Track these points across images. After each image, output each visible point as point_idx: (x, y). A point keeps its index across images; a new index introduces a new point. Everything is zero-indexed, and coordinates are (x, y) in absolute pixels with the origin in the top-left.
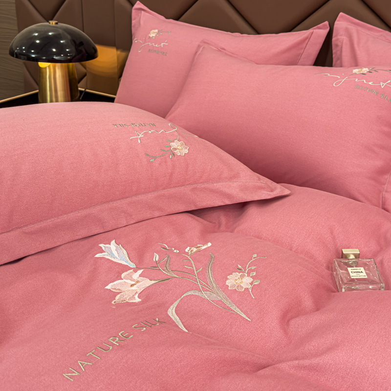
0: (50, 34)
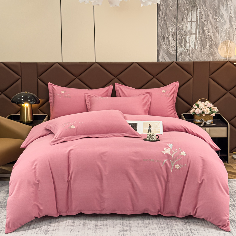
0: (23, 96)
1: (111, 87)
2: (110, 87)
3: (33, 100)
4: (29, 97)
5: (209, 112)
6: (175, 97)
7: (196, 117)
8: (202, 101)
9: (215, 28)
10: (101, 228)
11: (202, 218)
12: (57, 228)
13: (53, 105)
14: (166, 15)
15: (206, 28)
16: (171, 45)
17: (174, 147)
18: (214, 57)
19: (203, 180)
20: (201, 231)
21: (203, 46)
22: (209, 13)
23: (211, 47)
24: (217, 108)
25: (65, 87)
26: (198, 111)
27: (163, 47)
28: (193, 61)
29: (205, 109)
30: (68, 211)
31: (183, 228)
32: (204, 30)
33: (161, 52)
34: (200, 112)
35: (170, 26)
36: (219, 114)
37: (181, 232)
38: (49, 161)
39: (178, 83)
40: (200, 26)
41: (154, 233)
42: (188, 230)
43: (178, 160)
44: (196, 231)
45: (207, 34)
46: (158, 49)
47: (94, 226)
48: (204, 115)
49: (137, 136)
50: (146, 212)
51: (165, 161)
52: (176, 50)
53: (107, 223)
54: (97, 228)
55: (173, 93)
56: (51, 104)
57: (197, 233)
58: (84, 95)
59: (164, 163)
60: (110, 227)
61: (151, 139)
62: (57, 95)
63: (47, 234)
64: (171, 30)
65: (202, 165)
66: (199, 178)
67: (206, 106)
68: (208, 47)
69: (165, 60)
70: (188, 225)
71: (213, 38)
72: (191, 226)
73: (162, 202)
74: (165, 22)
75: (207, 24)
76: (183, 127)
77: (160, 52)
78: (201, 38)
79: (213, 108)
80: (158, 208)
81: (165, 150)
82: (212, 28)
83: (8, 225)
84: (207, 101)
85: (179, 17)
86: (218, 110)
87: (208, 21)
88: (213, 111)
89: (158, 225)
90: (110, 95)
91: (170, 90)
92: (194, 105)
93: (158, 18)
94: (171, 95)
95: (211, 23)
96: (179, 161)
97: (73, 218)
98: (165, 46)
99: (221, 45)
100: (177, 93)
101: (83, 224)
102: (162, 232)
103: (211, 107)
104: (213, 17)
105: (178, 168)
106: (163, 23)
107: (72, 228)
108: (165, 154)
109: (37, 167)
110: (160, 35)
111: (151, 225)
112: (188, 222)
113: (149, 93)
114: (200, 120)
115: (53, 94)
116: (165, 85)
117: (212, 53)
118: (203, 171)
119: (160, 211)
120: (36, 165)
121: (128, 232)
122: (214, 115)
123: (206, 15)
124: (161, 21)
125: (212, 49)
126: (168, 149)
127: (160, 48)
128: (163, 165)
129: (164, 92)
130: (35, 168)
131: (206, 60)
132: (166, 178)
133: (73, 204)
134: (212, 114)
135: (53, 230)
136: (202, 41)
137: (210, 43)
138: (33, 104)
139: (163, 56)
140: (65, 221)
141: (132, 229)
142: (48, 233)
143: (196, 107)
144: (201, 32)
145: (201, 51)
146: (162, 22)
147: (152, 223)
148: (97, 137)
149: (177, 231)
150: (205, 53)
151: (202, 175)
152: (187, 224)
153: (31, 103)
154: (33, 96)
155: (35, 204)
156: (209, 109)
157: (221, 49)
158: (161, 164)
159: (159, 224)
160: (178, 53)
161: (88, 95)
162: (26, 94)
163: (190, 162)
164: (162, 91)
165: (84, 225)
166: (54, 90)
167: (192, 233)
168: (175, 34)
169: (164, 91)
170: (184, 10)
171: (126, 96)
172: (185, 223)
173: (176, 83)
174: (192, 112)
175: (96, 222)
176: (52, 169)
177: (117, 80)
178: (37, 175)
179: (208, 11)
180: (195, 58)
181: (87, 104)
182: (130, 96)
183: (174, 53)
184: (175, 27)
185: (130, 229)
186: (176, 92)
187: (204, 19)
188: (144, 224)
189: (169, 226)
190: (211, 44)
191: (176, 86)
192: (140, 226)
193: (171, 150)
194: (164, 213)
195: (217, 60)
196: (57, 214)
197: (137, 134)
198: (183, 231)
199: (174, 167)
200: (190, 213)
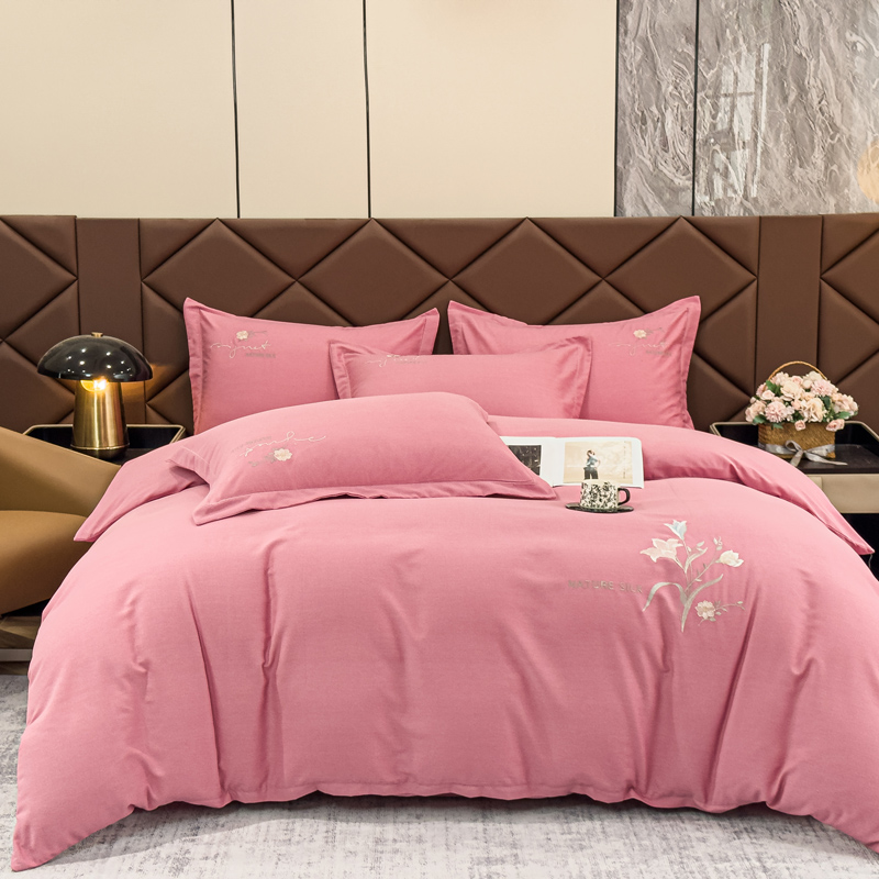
0: (84, 351)
1: (431, 319)
2: (428, 317)
3: (124, 368)
4: (108, 354)
5: (819, 413)
6: (686, 357)
7: (769, 433)
8: (791, 371)
9: (848, 82)
10: (396, 851)
11: (804, 811)
12: (223, 849)
13: (204, 387)
14: (652, 27)
15: (812, 81)
16: (671, 149)
17: (692, 534)
18: (842, 197)
19: (810, 663)
20: (802, 865)
21: (800, 156)
22: (826, 21)
23: (830, 158)
24: (850, 399)
25: (252, 317)
26: (778, 411)
27: (641, 157)
28: (756, 213)
29: (803, 404)
30: (264, 786)
31: (730, 853)
32: (803, 91)
33: (631, 179)
34: (785, 415)
35: (669, 72)
36: (860, 426)
37: (720, 866)
38: (187, 587)
39: (695, 301)
40: (788, 72)
41: (612, 869)
42: (748, 860)
43: (707, 584)
44: (781, 865)
45: (815, 103)
46: (619, 164)
47: (371, 844)
48: (800, 425)
49: (542, 495)
50: (578, 790)
51: (658, 586)
52: (691, 169)
53: (423, 831)
54: (382, 852)
55: (679, 341)
56: (196, 384)
57: (786, 873)
58: (327, 348)
59: (651, 597)
60: (434, 846)
61: (598, 502)
62: (219, 345)
63: (182, 875)
64: (671, 87)
65: (805, 606)
66: (794, 653)
67: (808, 390)
68: (818, 157)
69: (648, 211)
70: (748, 840)
71: (838, 121)
72: (761, 845)
73: (643, 750)
74: (649, 55)
75: (817, 66)
76: (725, 463)
77: (627, 178)
78: (792, 122)
79: (837, 397)
80: (628, 774)
81: (655, 544)
82: (837, 82)
83: (22, 839)
84: (813, 373)
85: (706, 37)
86: (856, 406)
87: (821, 53)
88: (837, 410)
89: (627, 841)
90: (431, 347)
91: (666, 328)
92: (762, 387)
93: (621, 40)
94: (670, 348)
95: (831, 58)
96: (712, 587)
97: (286, 812)
98: (646, 153)
99: (870, 151)
100: (693, 343)
101: (325, 835)
102: (643, 867)
103: (829, 394)
104: (841, 37)
105: (711, 614)
106: (642, 59)
107: (283, 849)
108: (655, 560)
109: (140, 609)
110: (629, 110)
111: (599, 841)
112: (746, 829)
113: (581, 340)
114: (784, 446)
115: (205, 342)
116: (645, 311)
117: (833, 182)
118: (811, 630)
119: (634, 784)
120: (134, 603)
121: (509, 868)
122: (839, 424)
123: (815, 30)
124: (634, 53)
125: (835, 168)
126: (666, 540)
127: (626, 162)
128: (648, 604)
129: (644, 335)
130: (131, 614)
131: (811, 212)
132: (659, 655)
133: (286, 757)
134: (833, 423)
135: (207, 858)
136: (794, 135)
137: (829, 140)
138: (122, 380)
139: (638, 195)
140: (255, 825)
141: (523, 854)
142: (185, 868)
143: (768, 395)
144: (792, 98)
145: (790, 173)
146: (639, 57)
147: (604, 832)
148: (381, 497)
149: (706, 863)
150: (807, 182)
151: (808, 645)
152: (745, 835)
153: (117, 376)
154: (123, 349)
155: (131, 757)
156: (819, 403)
157: (869, 166)
158: (640, 598)
159: (633, 838)
160: (701, 181)
161: (343, 348)
162: (98, 340)
163: (759, 590)
164: (636, 333)
165: (330, 839)
166: (206, 327)
167: (765, 870)
168: (686, 106)
169: (640, 334)
170: (727, 6)
171: (491, 352)
172: (735, 832)
173: (689, 301)
174: (751, 414)
175: (378, 829)
176: (201, 617)
177: (457, 290)
178: (139, 642)
179: (822, 11)
180: (766, 202)
181: (338, 382)
182: (509, 351)
183: (681, 182)
184: (690, 77)
185: (516, 855)
186: (688, 339)
187: (805, 44)
188: (569, 837)
189: (673, 843)
190: (833, 146)
191: (690, 314)
192: (554, 842)
193: (680, 545)
194: (650, 792)
195: (852, 211)
196: (222, 797)
197: (542, 486)
198: (728, 864)
199: (693, 611)
200: (757, 795)
